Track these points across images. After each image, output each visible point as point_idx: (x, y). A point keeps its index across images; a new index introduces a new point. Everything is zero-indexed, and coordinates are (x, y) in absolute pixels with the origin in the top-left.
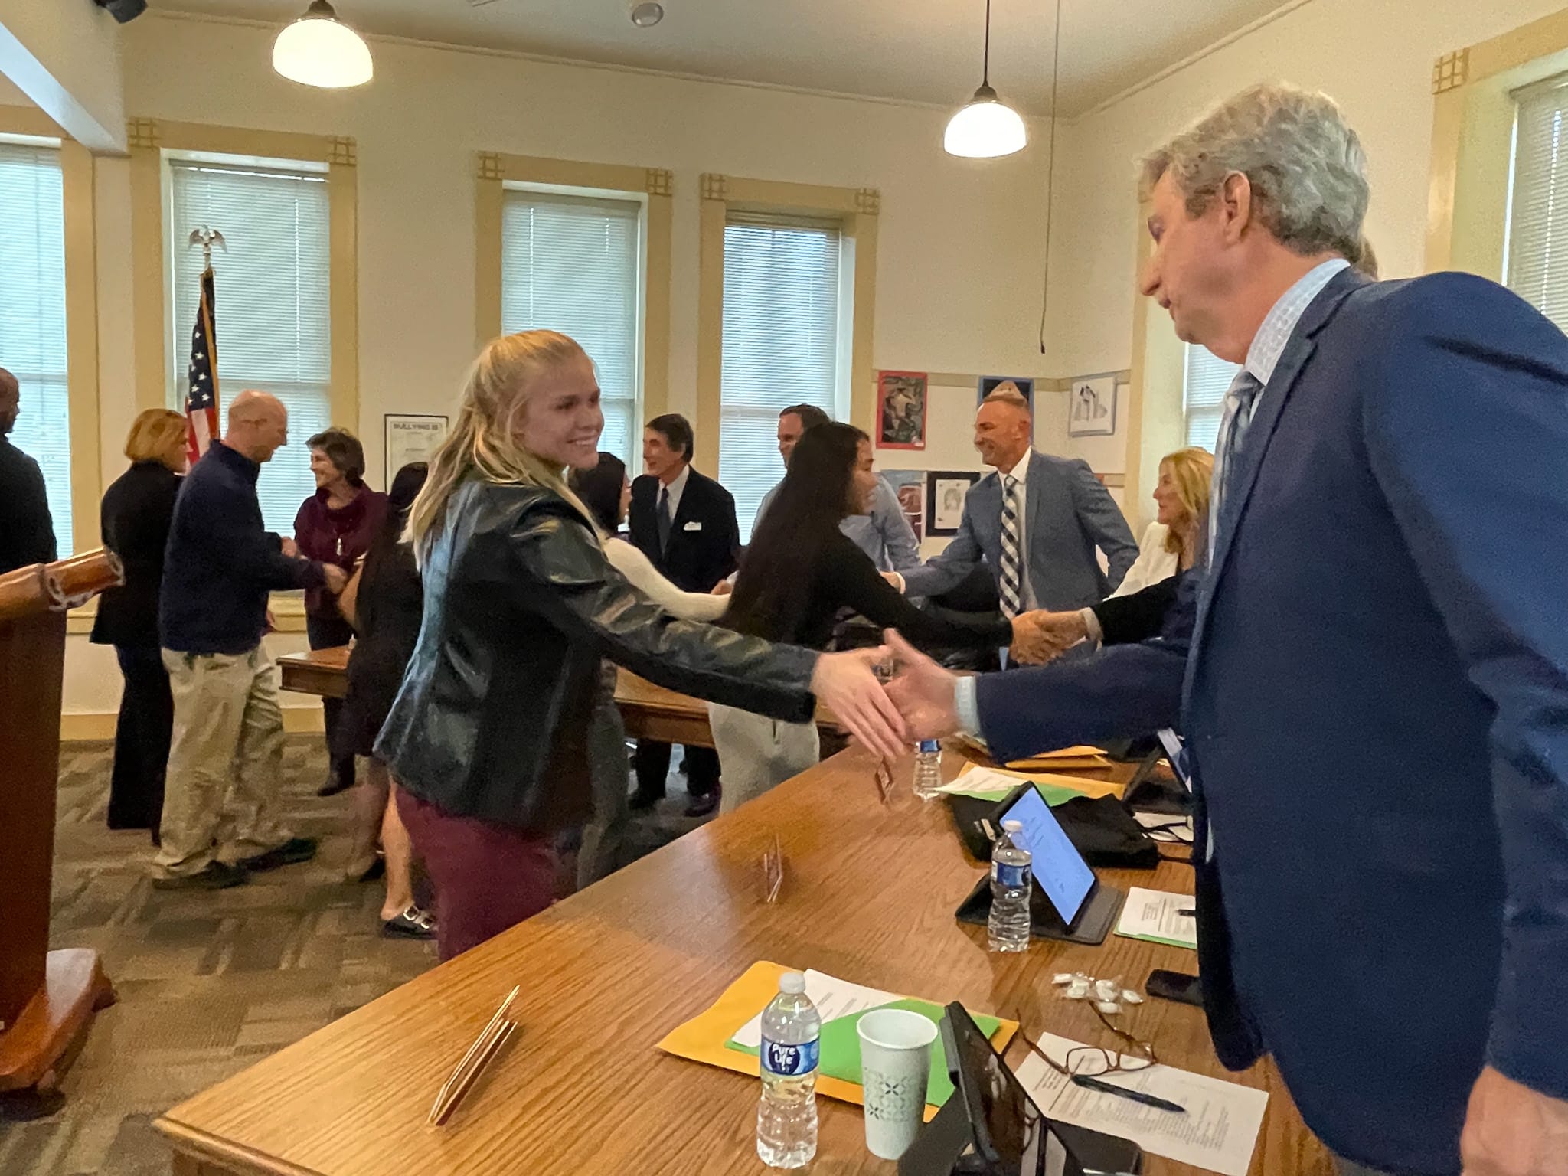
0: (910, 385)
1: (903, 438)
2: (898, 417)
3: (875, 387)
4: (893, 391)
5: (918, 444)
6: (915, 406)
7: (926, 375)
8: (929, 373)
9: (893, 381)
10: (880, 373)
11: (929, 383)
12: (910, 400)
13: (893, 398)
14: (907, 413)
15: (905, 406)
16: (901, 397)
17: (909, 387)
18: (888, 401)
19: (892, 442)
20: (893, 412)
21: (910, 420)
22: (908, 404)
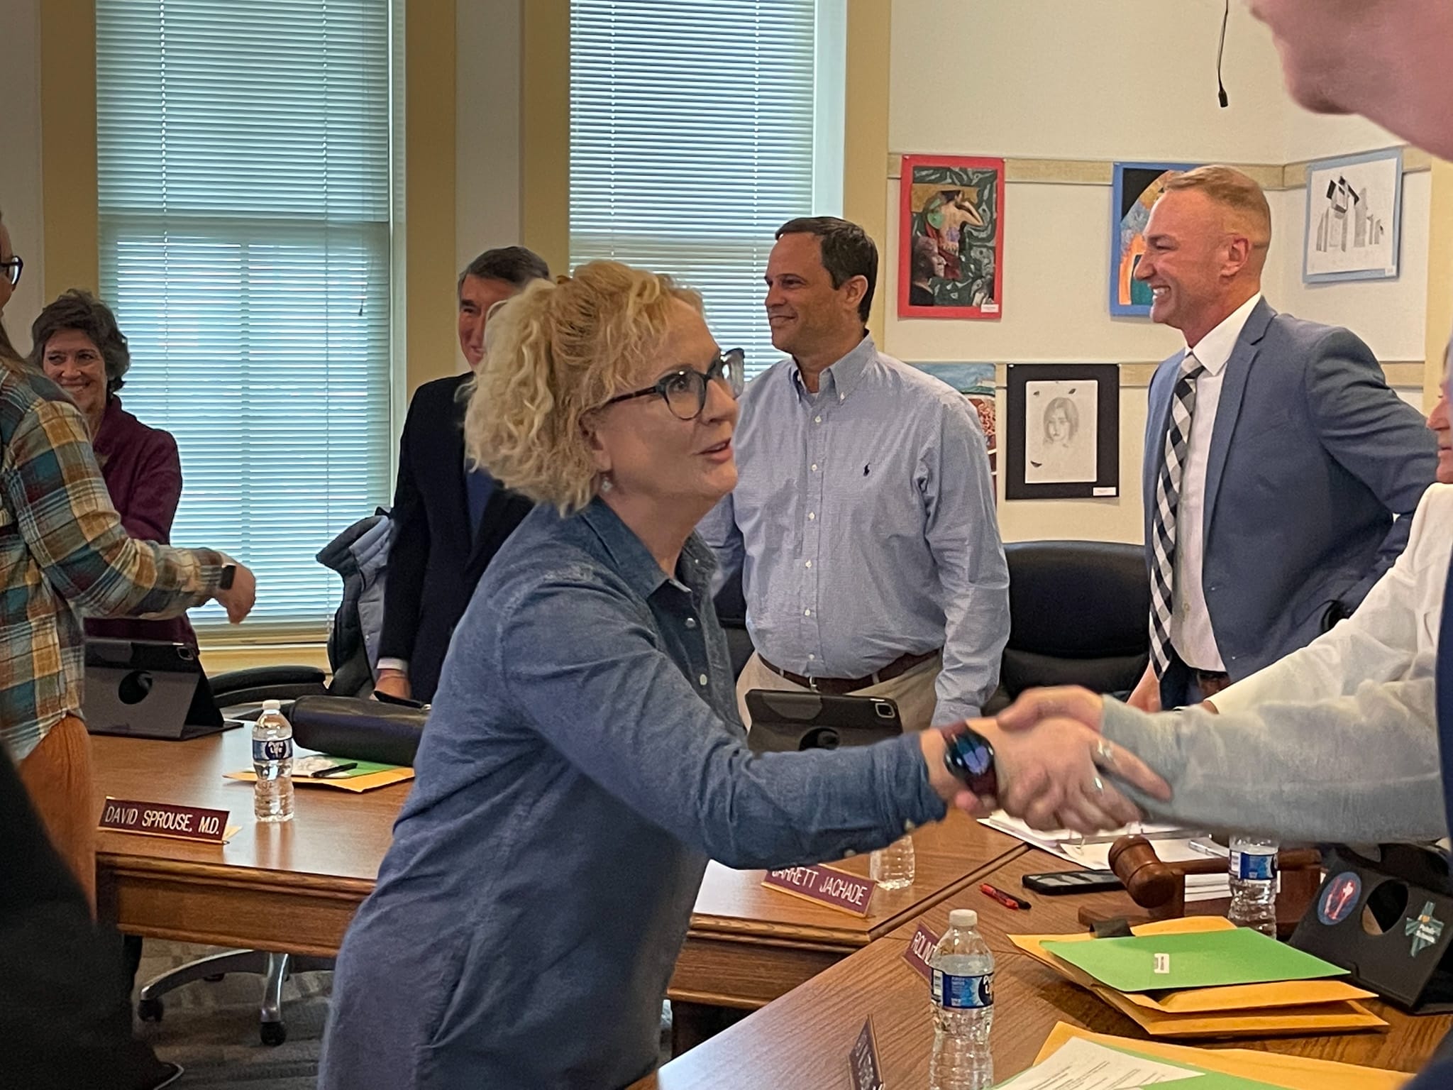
0: (969, 184)
1: (955, 296)
2: (942, 252)
3: (894, 189)
4: (931, 200)
5: (985, 308)
6: (976, 228)
7: (1000, 161)
8: (1008, 158)
9: (933, 177)
10: (904, 159)
11: (1006, 180)
12: (968, 215)
13: (933, 211)
14: (962, 242)
15: (958, 228)
16: (951, 208)
17: (966, 189)
18: (923, 216)
19: (932, 305)
20: (933, 242)
21: (969, 258)
22: (964, 224)
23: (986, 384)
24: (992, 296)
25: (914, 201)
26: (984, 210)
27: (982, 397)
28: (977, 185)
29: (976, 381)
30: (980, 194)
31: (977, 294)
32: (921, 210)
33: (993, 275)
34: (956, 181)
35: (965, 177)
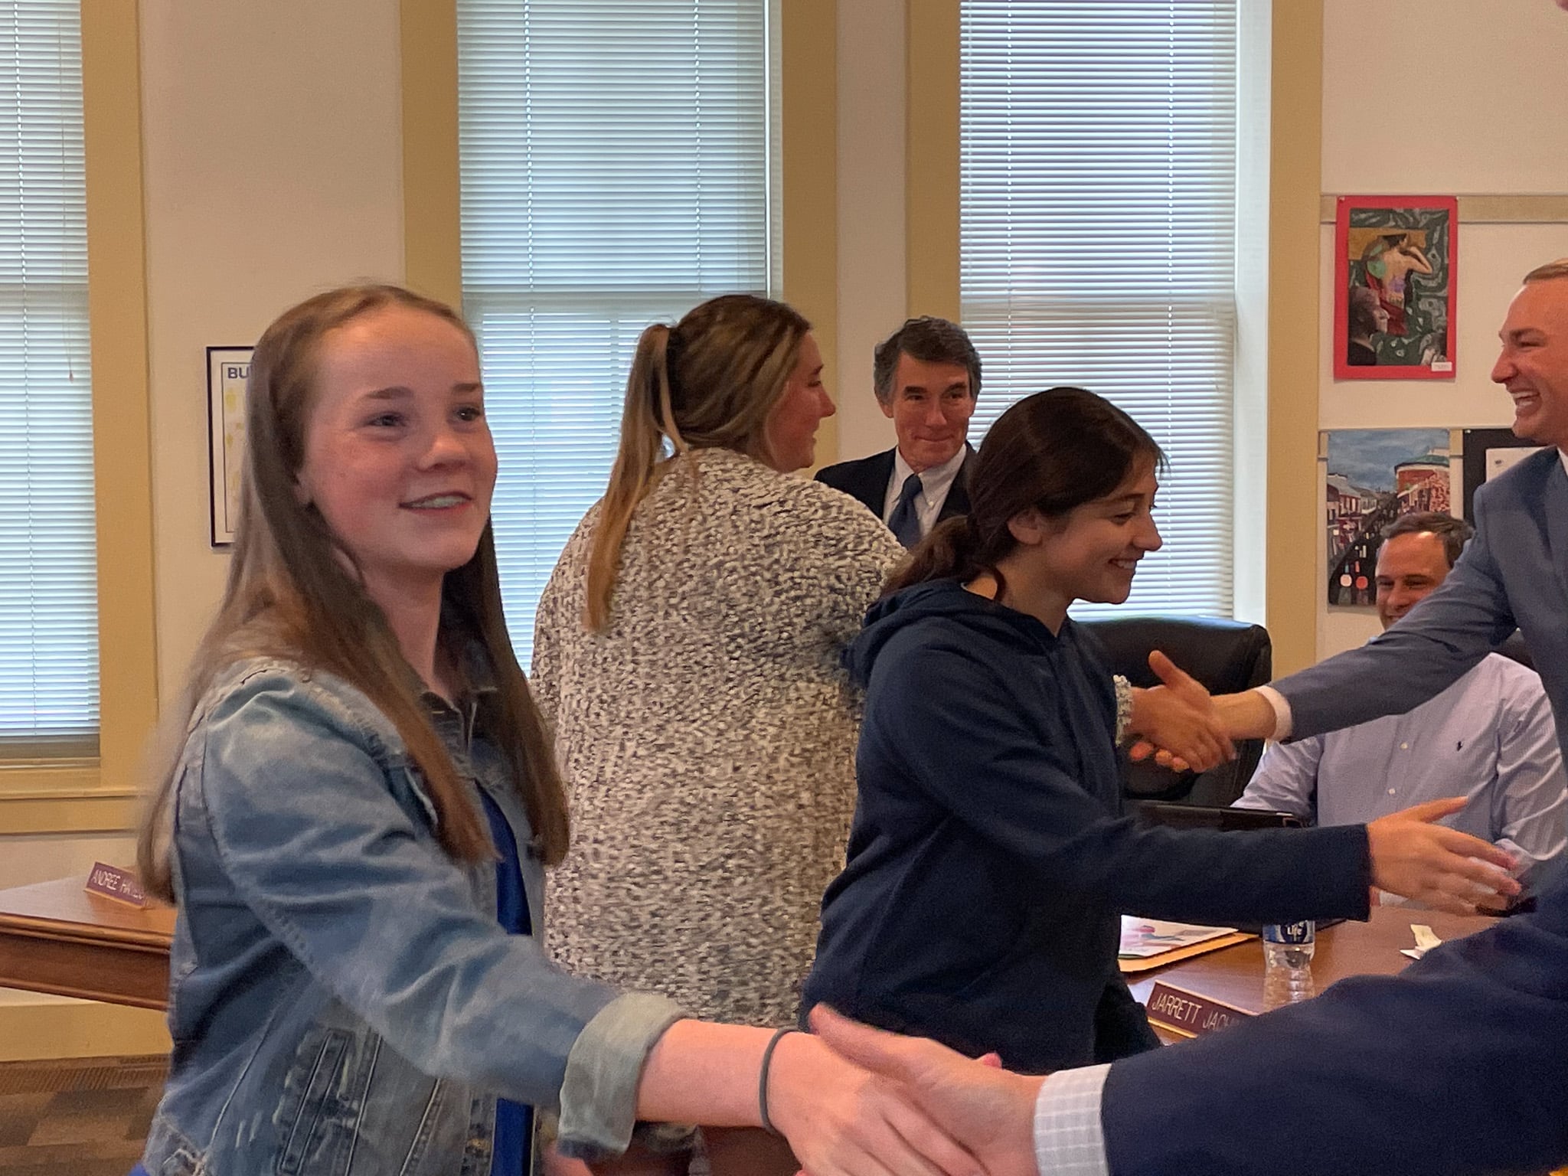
0: (1415, 228)
1: (1400, 353)
2: (1385, 304)
3: (1327, 238)
4: (1371, 246)
5: (1436, 367)
6: (1424, 275)
7: (1452, 200)
8: (1460, 196)
9: (1374, 220)
10: (1340, 202)
11: (1459, 220)
12: (1415, 261)
13: (1374, 258)
14: (1408, 293)
15: (1404, 277)
16: (1394, 256)
17: (1411, 232)
18: (1362, 266)
19: (1374, 364)
20: (1374, 293)
21: (1416, 310)
22: (1410, 272)
23: (1437, 453)
24: (1444, 353)
25: (1352, 248)
26: (1434, 256)
27: (1434, 468)
28: (1427, 226)
29: (1427, 449)
30: (1429, 238)
31: (1427, 352)
32: (1360, 258)
33: (1445, 329)
34: (1400, 223)
35: (1411, 219)
